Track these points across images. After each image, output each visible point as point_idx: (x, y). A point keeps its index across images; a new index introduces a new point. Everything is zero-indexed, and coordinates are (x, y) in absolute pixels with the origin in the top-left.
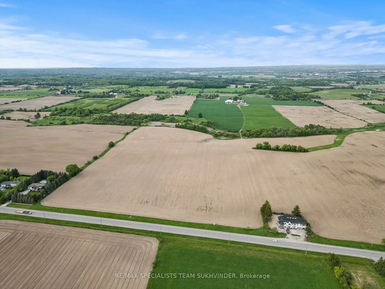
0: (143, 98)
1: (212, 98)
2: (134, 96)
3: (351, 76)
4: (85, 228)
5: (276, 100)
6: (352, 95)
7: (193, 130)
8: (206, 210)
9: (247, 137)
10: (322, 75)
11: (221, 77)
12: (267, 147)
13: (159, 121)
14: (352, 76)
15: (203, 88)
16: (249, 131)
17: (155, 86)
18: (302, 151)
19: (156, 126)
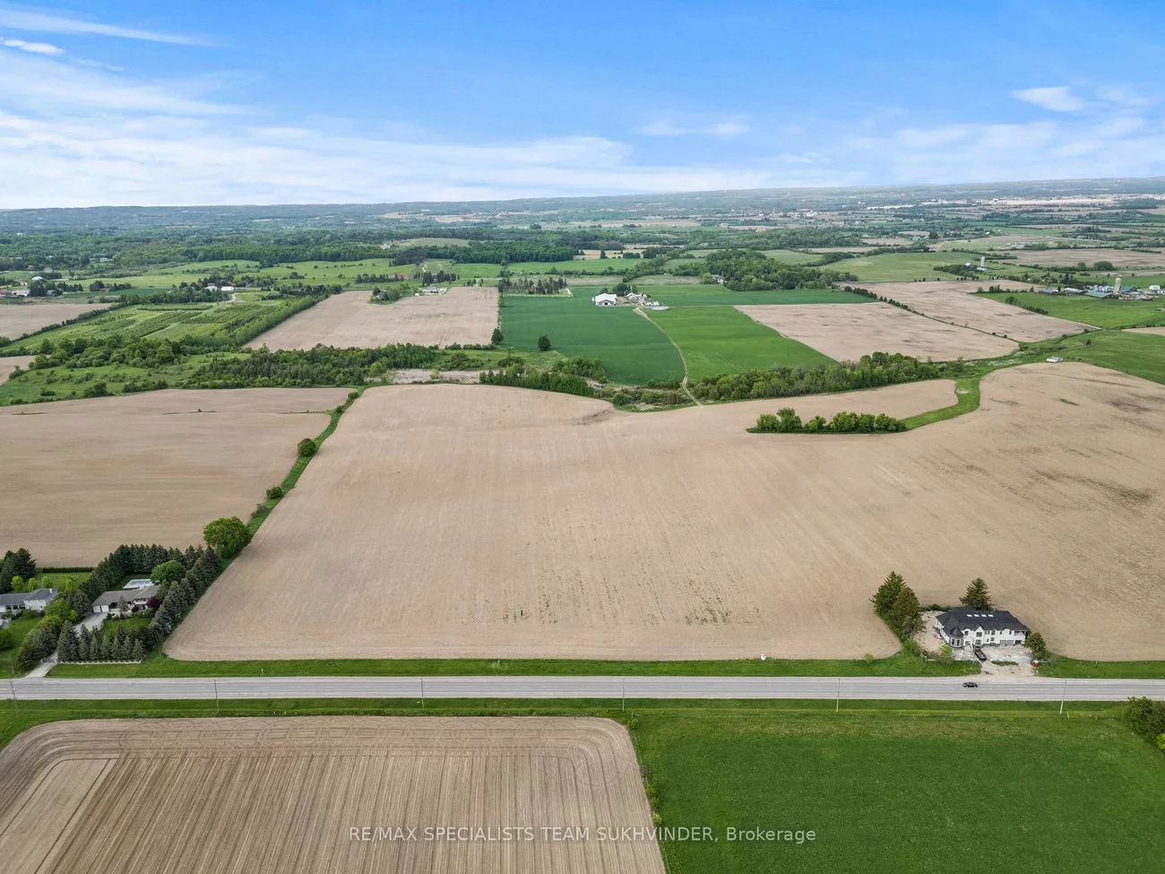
0: (327, 297)
1: (550, 292)
2: (292, 293)
3: (904, 217)
4: (366, 713)
5: (737, 290)
6: (935, 269)
7: (540, 388)
8: (715, 619)
9: (711, 399)
10: (827, 216)
11: (540, 227)
12: (791, 425)
13: (417, 367)
14: (908, 217)
15: (504, 261)
16: (714, 382)
17: (344, 260)
18: (890, 428)
19: (415, 383)
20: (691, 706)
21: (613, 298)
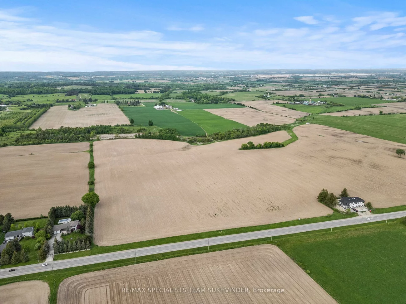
0: (49, 108)
2: (32, 107)
3: (234, 80)
5: (200, 104)
6: (255, 97)
7: (159, 139)
8: (276, 209)
9: (219, 140)
10: (209, 79)
11: (113, 82)
12: (252, 147)
13: (106, 133)
14: (235, 80)
15: (111, 94)
16: (218, 134)
17: (44, 94)
19: (110, 139)
20: (290, 237)
21: (161, 107)
